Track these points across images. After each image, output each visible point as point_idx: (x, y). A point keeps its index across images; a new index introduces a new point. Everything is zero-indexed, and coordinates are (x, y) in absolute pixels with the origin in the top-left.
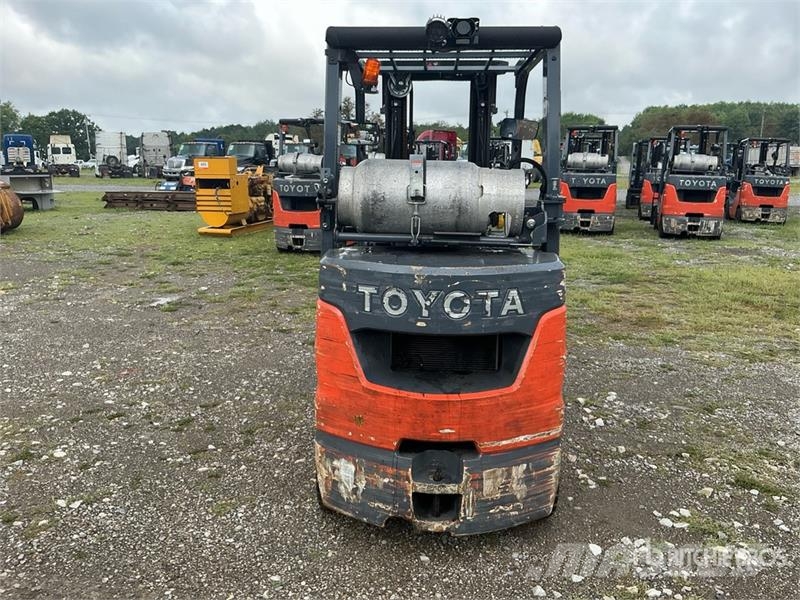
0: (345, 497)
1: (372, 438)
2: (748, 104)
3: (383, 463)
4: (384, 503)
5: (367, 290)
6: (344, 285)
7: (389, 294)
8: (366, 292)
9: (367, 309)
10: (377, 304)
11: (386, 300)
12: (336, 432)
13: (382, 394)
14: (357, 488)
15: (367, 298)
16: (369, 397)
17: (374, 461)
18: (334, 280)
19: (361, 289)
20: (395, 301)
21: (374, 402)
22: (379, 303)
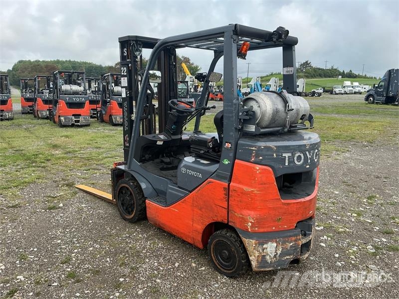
0: (269, 261)
1: (286, 226)
2: (70, 61)
3: (290, 236)
4: (290, 255)
5: (287, 155)
6: (275, 155)
7: (297, 155)
8: (287, 156)
9: (287, 164)
10: (291, 161)
11: (295, 158)
12: (266, 230)
13: (292, 203)
14: (277, 254)
15: (287, 159)
16: (285, 207)
17: (287, 237)
18: (269, 153)
19: (284, 155)
20: (299, 158)
21: (288, 208)
22: (293, 160)
